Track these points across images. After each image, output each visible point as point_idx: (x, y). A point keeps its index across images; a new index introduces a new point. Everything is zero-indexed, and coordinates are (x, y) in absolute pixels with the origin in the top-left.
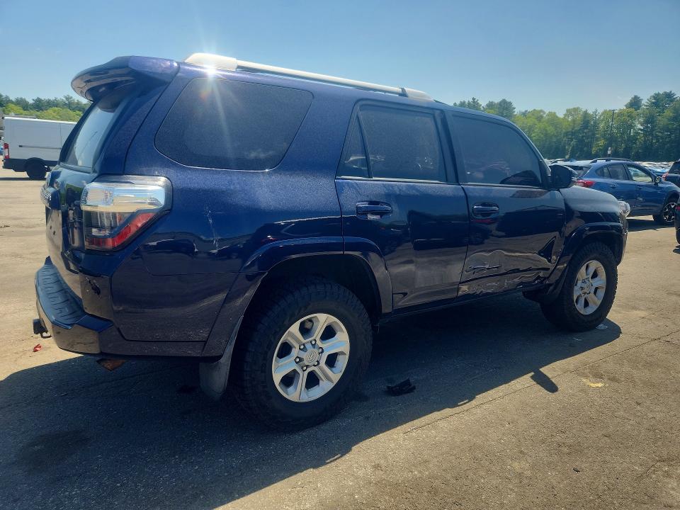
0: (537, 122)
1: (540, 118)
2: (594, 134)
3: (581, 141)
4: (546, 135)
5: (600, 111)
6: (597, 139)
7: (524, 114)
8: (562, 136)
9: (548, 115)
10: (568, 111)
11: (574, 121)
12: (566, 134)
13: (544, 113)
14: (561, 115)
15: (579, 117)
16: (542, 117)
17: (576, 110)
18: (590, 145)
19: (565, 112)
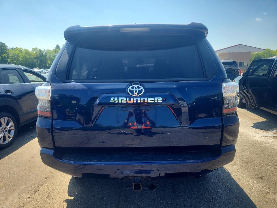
0: (20, 53)
1: (21, 51)
2: (46, 59)
3: (41, 61)
4: (26, 59)
5: (46, 50)
6: (48, 60)
7: (13, 49)
8: (33, 59)
9: (24, 50)
10: (33, 49)
11: (36, 53)
12: (35, 58)
13: (23, 49)
14: (30, 50)
15: (38, 51)
16: (22, 51)
17: (36, 48)
18: (45, 63)
19: (32, 49)
